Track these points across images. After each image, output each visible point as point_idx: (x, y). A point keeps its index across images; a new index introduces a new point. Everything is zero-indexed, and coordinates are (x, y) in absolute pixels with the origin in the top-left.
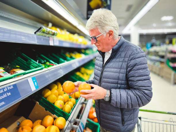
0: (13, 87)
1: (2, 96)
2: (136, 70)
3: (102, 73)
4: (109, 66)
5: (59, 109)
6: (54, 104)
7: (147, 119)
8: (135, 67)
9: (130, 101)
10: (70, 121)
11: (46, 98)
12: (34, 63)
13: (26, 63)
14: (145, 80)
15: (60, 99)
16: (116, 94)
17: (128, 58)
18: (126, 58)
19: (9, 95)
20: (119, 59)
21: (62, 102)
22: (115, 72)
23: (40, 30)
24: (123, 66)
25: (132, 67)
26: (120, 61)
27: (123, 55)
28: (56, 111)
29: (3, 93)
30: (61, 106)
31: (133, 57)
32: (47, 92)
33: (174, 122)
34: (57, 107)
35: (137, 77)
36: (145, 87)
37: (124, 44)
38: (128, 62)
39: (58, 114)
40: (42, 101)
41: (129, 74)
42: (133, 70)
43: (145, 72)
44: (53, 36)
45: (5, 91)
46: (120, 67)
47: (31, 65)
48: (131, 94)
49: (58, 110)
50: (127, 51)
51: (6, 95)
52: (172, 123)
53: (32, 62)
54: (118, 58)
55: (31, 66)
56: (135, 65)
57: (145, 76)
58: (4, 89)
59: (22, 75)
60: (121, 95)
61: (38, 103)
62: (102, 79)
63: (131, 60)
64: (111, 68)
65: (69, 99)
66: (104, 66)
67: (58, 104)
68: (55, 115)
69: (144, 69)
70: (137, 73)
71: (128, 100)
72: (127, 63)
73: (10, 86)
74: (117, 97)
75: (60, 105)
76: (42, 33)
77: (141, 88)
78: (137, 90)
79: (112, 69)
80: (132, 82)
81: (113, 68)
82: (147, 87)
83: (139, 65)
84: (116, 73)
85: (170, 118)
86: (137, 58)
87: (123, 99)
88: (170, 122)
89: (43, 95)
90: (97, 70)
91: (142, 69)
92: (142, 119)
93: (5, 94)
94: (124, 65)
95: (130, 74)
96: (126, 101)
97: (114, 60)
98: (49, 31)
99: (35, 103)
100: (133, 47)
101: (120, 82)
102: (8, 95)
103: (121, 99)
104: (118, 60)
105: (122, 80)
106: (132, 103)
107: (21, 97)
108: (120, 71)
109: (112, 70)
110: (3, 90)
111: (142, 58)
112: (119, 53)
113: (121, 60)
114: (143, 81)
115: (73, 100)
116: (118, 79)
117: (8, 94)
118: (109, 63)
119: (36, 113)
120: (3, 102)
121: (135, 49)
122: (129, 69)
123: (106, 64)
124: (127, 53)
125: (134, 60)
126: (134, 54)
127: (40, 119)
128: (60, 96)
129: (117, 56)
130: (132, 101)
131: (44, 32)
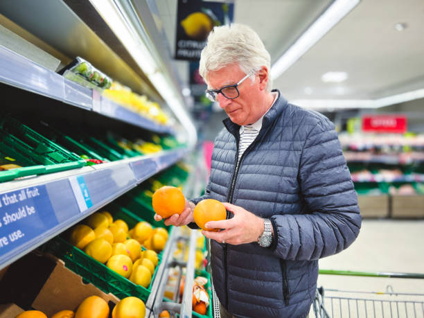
0: (39, 192)
1: (14, 213)
2: (325, 169)
3: (235, 176)
4: (254, 159)
5: (121, 278)
6: (106, 263)
7: (337, 291)
8: (321, 162)
9: (320, 240)
10: (150, 307)
11: (84, 249)
12: (56, 150)
13: (33, 151)
14: (345, 190)
15: (122, 252)
16: (290, 226)
17: (303, 142)
18: (297, 140)
19: (32, 214)
20: (278, 144)
21: (128, 260)
22: (270, 174)
23: (74, 67)
24: (289, 158)
25: (313, 162)
26: (283, 147)
27: (289, 133)
28: (111, 285)
29: (16, 203)
30: (127, 270)
31: (315, 141)
32: (86, 233)
33: (397, 294)
34: (114, 273)
35: (328, 185)
36: (348, 205)
37: (288, 108)
38: (304, 152)
39: (118, 291)
40: (72, 257)
41: (307, 181)
42: (316, 169)
43: (343, 171)
44: (100, 88)
45: (21, 199)
46: (282, 162)
47: (48, 156)
48: (320, 224)
49: (119, 281)
50: (300, 125)
51: (24, 211)
52: (393, 298)
53: (50, 149)
54: (276, 141)
55: (47, 159)
56: (322, 157)
57: (344, 181)
58: (20, 195)
59: (35, 176)
60: (299, 227)
61: (64, 263)
62: (236, 190)
63: (310, 146)
64: (260, 164)
65: (142, 253)
66: (241, 160)
67: (118, 264)
68: (110, 294)
69: (340, 165)
70: (327, 175)
71: (317, 237)
72: (300, 153)
73: (31, 189)
74: (291, 233)
75: (124, 267)
76: (78, 76)
77: (339, 209)
78: (332, 214)
79: (261, 166)
80: (316, 198)
81: (265, 164)
82: (352, 205)
83: (329, 158)
84: (274, 175)
85: (388, 287)
86: (324, 142)
87: (307, 236)
88: (389, 295)
89: (75, 242)
90: (220, 171)
91: (336, 166)
92: (326, 293)
93: (22, 209)
94: (294, 157)
95: (310, 181)
96: (312, 241)
97: (266, 146)
98: (95, 72)
99: (54, 264)
100: (313, 116)
101: (281, 196)
102: (30, 214)
103: (300, 237)
104: (276, 145)
105: (288, 192)
106: (326, 245)
107: (58, 223)
108: (282, 170)
109: (263, 168)
110: (18, 198)
111: (334, 141)
112: (277, 130)
113: (285, 145)
114: (343, 193)
115: (152, 253)
116: (279, 189)
117: (28, 209)
118: (254, 153)
119: (57, 291)
120: (19, 232)
121: (318, 121)
122: (306, 167)
123: (246, 156)
124: (300, 130)
125: (319, 146)
126: (318, 133)
127: (68, 309)
128: (119, 245)
129: (273, 137)
130: (326, 239)
131: (81, 74)
